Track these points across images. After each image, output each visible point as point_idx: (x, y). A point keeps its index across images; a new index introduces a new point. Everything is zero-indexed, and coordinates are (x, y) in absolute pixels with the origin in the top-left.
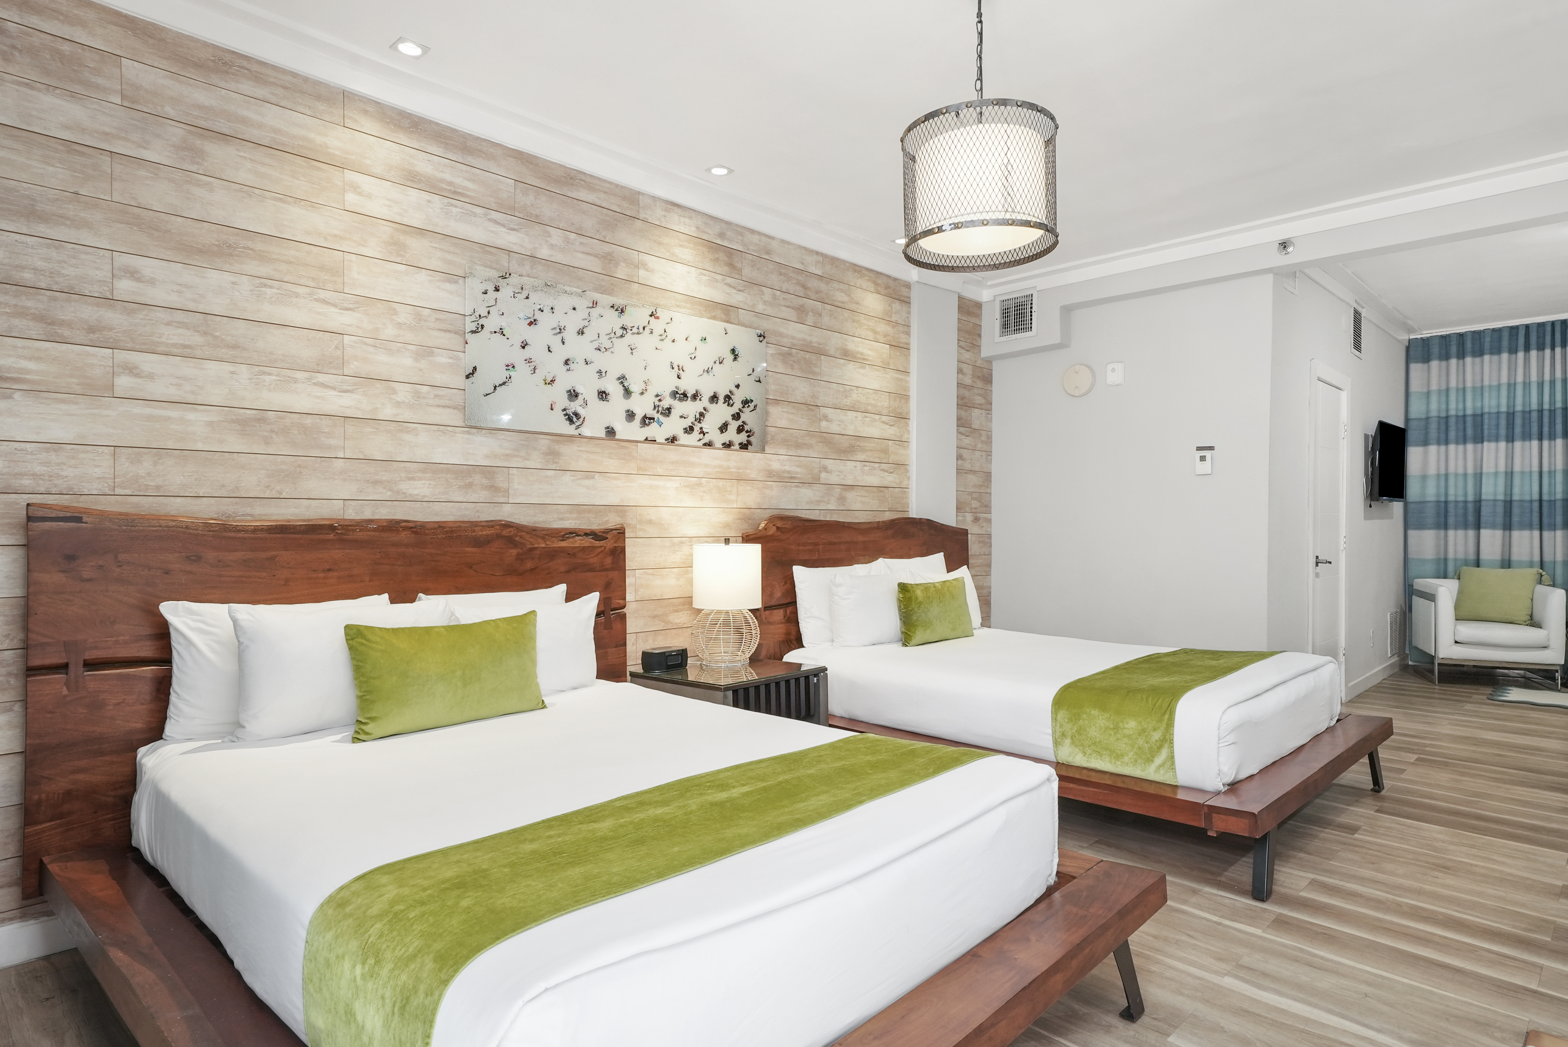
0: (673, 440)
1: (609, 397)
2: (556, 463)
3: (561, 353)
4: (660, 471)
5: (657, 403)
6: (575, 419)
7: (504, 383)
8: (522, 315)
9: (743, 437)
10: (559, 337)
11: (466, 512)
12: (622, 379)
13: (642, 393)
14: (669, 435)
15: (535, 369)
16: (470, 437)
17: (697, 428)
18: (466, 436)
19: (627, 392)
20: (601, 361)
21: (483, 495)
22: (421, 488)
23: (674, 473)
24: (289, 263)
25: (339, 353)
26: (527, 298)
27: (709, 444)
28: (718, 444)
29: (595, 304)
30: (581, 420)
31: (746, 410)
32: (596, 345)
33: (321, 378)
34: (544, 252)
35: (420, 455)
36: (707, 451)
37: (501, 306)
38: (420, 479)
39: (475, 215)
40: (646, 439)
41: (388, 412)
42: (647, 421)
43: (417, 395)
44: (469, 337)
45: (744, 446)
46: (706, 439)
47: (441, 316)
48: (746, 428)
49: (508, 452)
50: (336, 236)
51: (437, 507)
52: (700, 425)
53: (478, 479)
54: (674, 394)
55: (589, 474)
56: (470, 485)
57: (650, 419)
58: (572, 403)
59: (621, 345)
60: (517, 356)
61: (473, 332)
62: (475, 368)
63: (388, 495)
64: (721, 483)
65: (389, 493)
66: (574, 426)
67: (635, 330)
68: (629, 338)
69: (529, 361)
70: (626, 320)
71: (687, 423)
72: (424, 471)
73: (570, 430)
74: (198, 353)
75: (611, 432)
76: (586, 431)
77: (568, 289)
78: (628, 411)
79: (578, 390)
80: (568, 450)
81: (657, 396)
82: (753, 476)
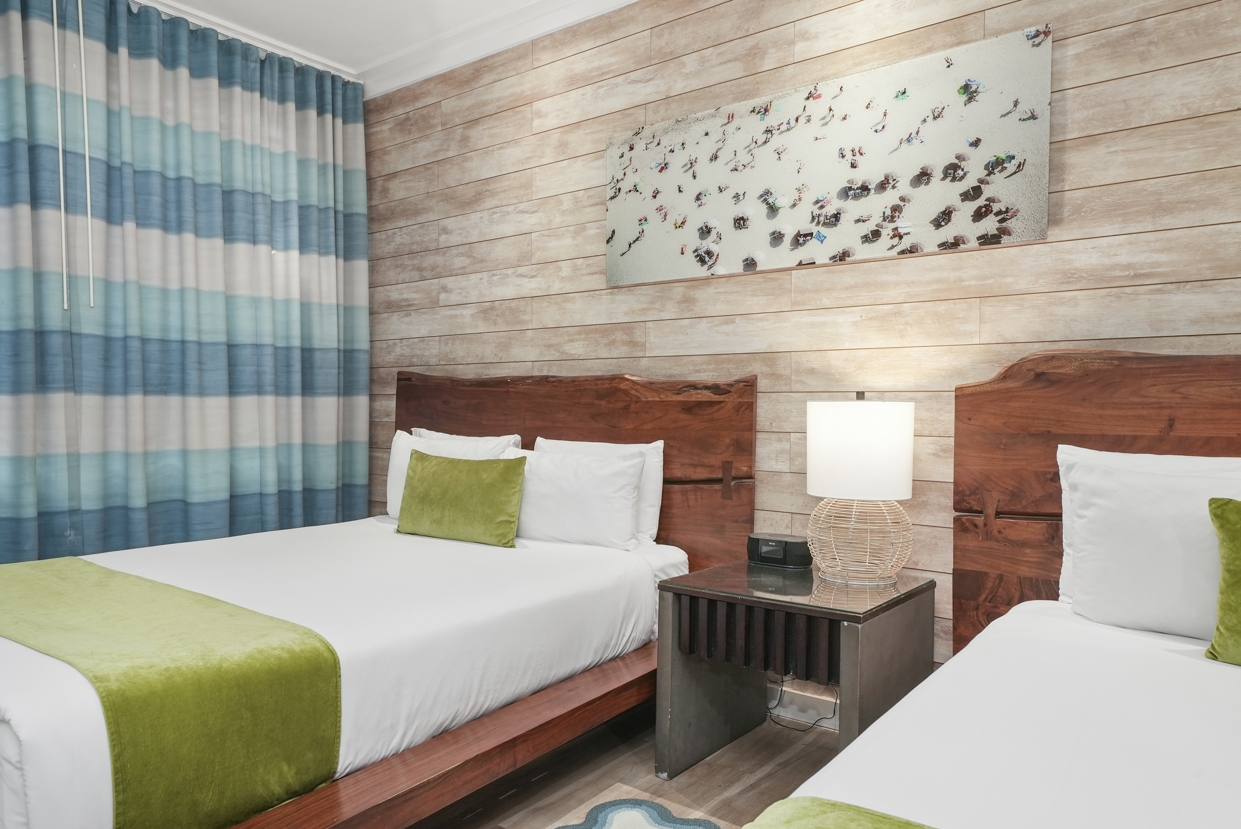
0: (843, 257)
1: (748, 223)
2: (691, 310)
3: (692, 188)
4: (826, 302)
5: (817, 212)
6: (707, 259)
7: (637, 239)
8: (653, 164)
9: (990, 225)
10: (691, 172)
11: (611, 368)
12: (765, 196)
13: (794, 205)
14: (837, 249)
15: (665, 215)
16: (613, 297)
17: (887, 230)
18: (609, 297)
19: (773, 210)
20: (737, 183)
21: (622, 351)
22: (577, 348)
23: (850, 302)
24: (505, 191)
25: (529, 247)
26: (659, 144)
27: (912, 250)
28: (931, 246)
29: (731, 117)
30: (714, 258)
31: (998, 177)
32: (732, 165)
33: (521, 270)
34: (679, 87)
35: (577, 319)
36: (910, 261)
37: (635, 164)
38: (577, 340)
39: (617, 85)
40: (800, 264)
41: (556, 288)
42: (801, 240)
43: (575, 268)
44: (610, 204)
45: (987, 240)
46: (906, 243)
47: (591, 192)
48: (996, 207)
49: (644, 306)
50: (528, 158)
51: (589, 364)
52: (893, 225)
53: (620, 336)
54: (846, 193)
55: (728, 318)
56: (613, 342)
57: (806, 235)
58: (704, 242)
59: (765, 154)
60: (648, 207)
61: (612, 198)
62: (614, 232)
63: (557, 356)
64: (942, 307)
65: (558, 354)
66: (706, 267)
67: (784, 127)
68: (776, 141)
69: (660, 209)
70: (771, 120)
71: (867, 228)
72: (579, 333)
73: (702, 272)
74: (468, 270)
75: (750, 264)
76: (720, 269)
77: (699, 115)
78: (774, 233)
79: (710, 225)
80: (703, 294)
81: (817, 202)
82: (1022, 285)
